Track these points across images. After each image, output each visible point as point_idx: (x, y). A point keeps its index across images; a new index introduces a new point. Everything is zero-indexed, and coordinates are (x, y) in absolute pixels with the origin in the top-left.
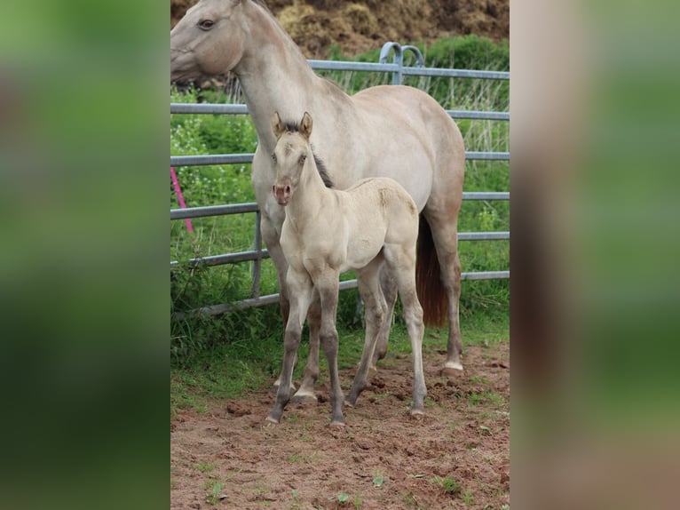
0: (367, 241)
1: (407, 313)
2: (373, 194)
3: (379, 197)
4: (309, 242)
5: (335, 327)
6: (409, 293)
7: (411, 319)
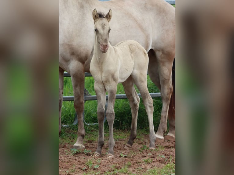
0: (127, 69)
1: (145, 102)
2: (126, 47)
3: (129, 48)
4: (105, 68)
5: (113, 110)
6: (145, 93)
7: (147, 105)
